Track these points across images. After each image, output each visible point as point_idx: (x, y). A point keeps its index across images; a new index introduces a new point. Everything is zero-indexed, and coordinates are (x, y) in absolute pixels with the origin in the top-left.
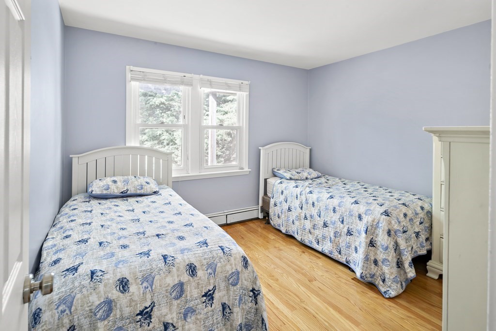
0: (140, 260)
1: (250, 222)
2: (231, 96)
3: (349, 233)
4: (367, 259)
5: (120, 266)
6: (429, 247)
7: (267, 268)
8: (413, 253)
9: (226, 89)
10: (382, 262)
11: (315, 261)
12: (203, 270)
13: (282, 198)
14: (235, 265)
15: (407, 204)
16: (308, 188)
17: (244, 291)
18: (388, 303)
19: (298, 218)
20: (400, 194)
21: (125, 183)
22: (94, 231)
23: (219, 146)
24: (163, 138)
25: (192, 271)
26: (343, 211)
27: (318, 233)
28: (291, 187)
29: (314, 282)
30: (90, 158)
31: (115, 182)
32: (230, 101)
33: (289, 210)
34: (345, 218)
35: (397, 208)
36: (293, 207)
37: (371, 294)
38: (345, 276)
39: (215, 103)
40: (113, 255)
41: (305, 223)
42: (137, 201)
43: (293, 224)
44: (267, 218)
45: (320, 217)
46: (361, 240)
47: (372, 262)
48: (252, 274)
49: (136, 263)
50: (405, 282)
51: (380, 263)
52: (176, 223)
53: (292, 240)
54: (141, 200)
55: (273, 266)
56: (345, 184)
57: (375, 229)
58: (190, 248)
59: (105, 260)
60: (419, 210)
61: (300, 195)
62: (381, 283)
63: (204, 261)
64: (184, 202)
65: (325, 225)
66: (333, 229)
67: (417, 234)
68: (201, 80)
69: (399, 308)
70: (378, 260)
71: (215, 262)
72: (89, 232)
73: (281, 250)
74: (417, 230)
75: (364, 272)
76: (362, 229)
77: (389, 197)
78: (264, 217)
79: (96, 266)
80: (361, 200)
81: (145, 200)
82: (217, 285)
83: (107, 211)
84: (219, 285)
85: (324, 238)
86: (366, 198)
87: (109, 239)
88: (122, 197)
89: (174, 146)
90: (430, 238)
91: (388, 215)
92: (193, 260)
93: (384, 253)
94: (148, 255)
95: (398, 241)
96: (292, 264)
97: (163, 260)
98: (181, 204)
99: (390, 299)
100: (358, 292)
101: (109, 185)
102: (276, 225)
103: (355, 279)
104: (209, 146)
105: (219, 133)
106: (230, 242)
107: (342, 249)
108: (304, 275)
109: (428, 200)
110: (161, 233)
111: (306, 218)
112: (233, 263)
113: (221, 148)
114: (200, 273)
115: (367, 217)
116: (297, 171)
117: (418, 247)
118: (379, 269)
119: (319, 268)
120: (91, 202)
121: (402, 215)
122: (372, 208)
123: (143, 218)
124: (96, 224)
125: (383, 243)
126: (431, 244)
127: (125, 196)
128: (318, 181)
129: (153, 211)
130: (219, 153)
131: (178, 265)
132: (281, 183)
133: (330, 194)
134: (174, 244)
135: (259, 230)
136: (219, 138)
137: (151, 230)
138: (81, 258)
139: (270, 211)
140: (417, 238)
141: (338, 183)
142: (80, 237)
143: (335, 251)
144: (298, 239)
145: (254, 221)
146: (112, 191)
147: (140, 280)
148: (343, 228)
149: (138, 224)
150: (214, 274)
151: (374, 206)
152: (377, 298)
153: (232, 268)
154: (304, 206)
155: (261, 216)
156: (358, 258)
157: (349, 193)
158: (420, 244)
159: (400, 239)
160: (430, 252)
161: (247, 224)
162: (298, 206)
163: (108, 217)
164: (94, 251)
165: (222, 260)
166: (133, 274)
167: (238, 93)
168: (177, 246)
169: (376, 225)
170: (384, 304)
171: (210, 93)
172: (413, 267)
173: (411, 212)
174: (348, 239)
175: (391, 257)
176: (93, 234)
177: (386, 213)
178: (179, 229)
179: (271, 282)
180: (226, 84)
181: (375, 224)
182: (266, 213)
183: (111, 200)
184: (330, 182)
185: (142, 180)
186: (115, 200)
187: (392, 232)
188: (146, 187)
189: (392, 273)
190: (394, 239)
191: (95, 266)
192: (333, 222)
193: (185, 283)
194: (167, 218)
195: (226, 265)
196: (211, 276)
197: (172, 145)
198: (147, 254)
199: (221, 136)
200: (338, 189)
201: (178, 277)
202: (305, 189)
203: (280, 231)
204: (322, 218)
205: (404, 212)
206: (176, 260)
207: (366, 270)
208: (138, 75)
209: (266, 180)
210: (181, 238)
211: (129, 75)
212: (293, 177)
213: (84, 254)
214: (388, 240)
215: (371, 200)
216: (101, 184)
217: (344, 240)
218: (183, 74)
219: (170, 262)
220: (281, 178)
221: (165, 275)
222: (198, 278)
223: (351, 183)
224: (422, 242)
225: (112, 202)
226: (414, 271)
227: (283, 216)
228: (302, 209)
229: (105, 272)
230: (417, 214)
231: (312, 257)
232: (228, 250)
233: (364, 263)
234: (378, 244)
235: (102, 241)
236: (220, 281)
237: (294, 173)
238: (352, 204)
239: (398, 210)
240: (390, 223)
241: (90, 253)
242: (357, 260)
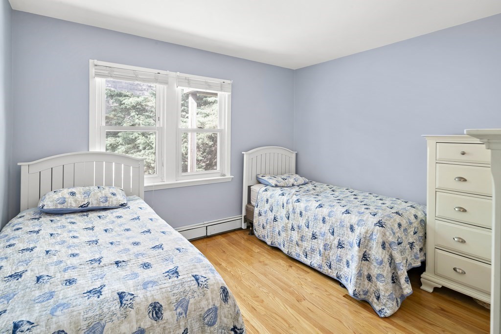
0: (88, 302)
1: (232, 233)
2: (212, 98)
3: (340, 245)
4: (360, 274)
5: (58, 313)
6: (422, 258)
7: (251, 287)
8: (408, 265)
9: (206, 89)
10: (376, 278)
11: (303, 277)
12: (171, 310)
13: (267, 207)
14: (212, 299)
15: (400, 212)
16: (295, 196)
17: (223, 331)
18: (384, 324)
19: (285, 229)
20: (391, 202)
21: (86, 195)
22: (36, 260)
23: (199, 150)
24: (138, 141)
25: (156, 313)
26: (334, 222)
27: (306, 245)
28: (277, 195)
29: (303, 303)
30: (44, 166)
31: (73, 194)
32: (211, 102)
33: (275, 219)
34: (335, 229)
35: (391, 218)
36: (279, 217)
37: (365, 314)
38: (335, 293)
39: (195, 104)
40: (51, 295)
41: (292, 234)
42: (99, 217)
43: (279, 235)
44: (251, 228)
45: (308, 227)
46: (354, 253)
47: (366, 277)
48: (233, 308)
49: (80, 308)
50: (400, 298)
51: (374, 279)
52: (142, 244)
53: (278, 253)
54: (105, 215)
55: (257, 285)
56: (333, 191)
57: (369, 241)
58: (156, 280)
59: (39, 305)
60: (412, 218)
61: (287, 204)
62: (375, 300)
63: (172, 298)
64: (156, 216)
65: (314, 237)
66: (322, 242)
67: (412, 245)
68: (178, 77)
69: (396, 329)
70: (372, 275)
71: (187, 298)
72: (27, 262)
73: (266, 265)
74: (411, 241)
75: (357, 289)
76: (355, 241)
77: (380, 205)
78: (248, 227)
79: (24, 315)
80: (353, 209)
81: (110, 215)
82: (189, 327)
83: (59, 231)
84: (191, 327)
85: (313, 250)
86: (357, 207)
87: (52, 270)
88: (82, 211)
89: (151, 151)
90: (424, 248)
91: (382, 226)
92: (159, 298)
93: (378, 268)
94: (99, 294)
95: (393, 255)
96: (278, 281)
97: (119, 300)
98: (151, 219)
99: (385, 318)
100: (350, 312)
101: (65, 198)
102: (261, 236)
103: (347, 296)
104: (189, 151)
105: (199, 136)
106: (207, 268)
107: (332, 263)
108: (292, 293)
109: (420, 208)
110: (121, 260)
111: (293, 229)
112: (210, 298)
113: (202, 152)
114: (167, 314)
115: (359, 228)
116: (283, 177)
117: (412, 259)
118: (373, 285)
119: (308, 284)
120: (41, 220)
121: (396, 226)
122: (364, 219)
123: (104, 238)
124: (39, 250)
125: (378, 257)
126: (425, 254)
127: (85, 210)
128: (305, 187)
129: (117, 229)
130: (200, 158)
131: (138, 306)
132: (266, 190)
133: (319, 203)
134: (136, 275)
135: (243, 242)
136: (200, 141)
137: (109, 256)
138: (6, 302)
139: (254, 221)
140: (411, 248)
141: (327, 189)
142: (14, 269)
143: (324, 265)
144: (284, 251)
145: (236, 232)
146: (69, 205)
147: (84, 331)
148: (334, 240)
149: (95, 248)
150: (186, 313)
151: (367, 216)
152: (372, 318)
153: (209, 304)
154: (291, 216)
155: (244, 226)
156: (350, 273)
157: (339, 201)
158: (415, 256)
159: (395, 252)
160: (424, 263)
161: (229, 236)
162: (284, 215)
163: (58, 239)
164: (27, 290)
165: (195, 295)
166: (75, 323)
167: (219, 93)
168: (140, 278)
169: (370, 236)
170: (379, 325)
171: (190, 93)
172: (409, 283)
173: (405, 221)
174: (339, 252)
175: (386, 272)
176: (33, 264)
177: (380, 224)
178: (145, 252)
179: (255, 304)
180: (206, 82)
181: (368, 235)
182: (250, 223)
183: (67, 216)
184: (317, 189)
185: (107, 191)
186: (72, 216)
187: (387, 244)
188: (111, 199)
189: (387, 290)
190: (388, 251)
191: (22, 314)
192: (323, 233)
193: (146, 330)
194: (133, 237)
195: (201, 300)
196: (182, 316)
197: (148, 149)
198: (98, 292)
199: (202, 140)
200: (327, 197)
201: (137, 322)
202: (292, 197)
203: (265, 243)
204: (310, 229)
205: (399, 221)
206: (136, 299)
207: (359, 287)
208: (104, 70)
209: (249, 188)
210: (146, 266)
211: (92, 71)
212: (278, 184)
213: (12, 295)
214: (382, 253)
215: (363, 210)
216: (56, 196)
217: (334, 253)
218: (157, 71)
219: (128, 303)
220: (266, 185)
221: (119, 322)
222: (165, 321)
223: (340, 190)
224: (417, 253)
225: (68, 218)
226: (410, 287)
227: (268, 227)
228: (288, 219)
229: (35, 324)
230: (411, 223)
231: (299, 272)
232: (203, 280)
233: (357, 279)
234: (372, 257)
235: (41, 274)
236: (193, 321)
237: (280, 179)
238: (343, 213)
239: (392, 220)
240: (384, 235)
241: (21, 293)
242: (350, 275)
